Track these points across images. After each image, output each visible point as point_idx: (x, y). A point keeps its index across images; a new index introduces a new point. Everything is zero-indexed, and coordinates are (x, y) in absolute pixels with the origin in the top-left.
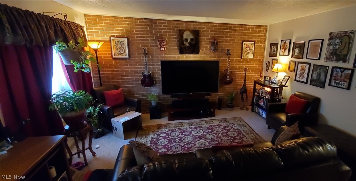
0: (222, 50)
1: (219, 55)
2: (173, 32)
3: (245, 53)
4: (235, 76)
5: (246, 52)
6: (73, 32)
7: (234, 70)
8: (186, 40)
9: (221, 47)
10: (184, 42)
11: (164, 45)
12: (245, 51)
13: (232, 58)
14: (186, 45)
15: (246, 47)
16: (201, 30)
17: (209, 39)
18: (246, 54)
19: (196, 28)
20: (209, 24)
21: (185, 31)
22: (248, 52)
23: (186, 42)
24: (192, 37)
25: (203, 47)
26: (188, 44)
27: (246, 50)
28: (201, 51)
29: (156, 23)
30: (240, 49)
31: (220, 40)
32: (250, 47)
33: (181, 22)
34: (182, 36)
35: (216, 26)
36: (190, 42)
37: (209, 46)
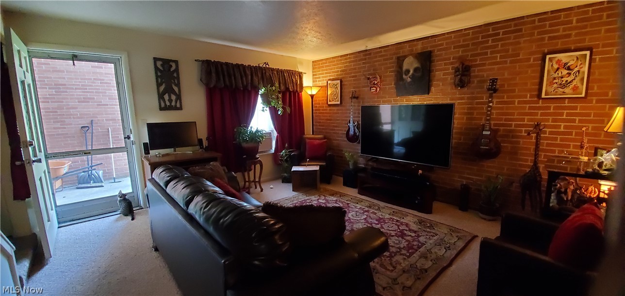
0: (479, 82)
1: (473, 93)
2: (390, 63)
3: (551, 83)
4: (518, 143)
5: (555, 81)
6: (285, 79)
7: (513, 128)
8: (408, 71)
9: (477, 76)
10: (404, 76)
11: (375, 84)
12: (555, 79)
13: (507, 98)
14: (406, 81)
15: (556, 66)
16: (436, 49)
17: (452, 63)
18: (555, 85)
19: (427, 48)
20: (453, 35)
21: (405, 57)
22: (565, 79)
23: (406, 75)
24: (416, 65)
25: (438, 80)
26: (409, 79)
27: (556, 75)
28: (433, 89)
29: (370, 54)
30: (538, 75)
31: (476, 61)
32: (571, 67)
33: (403, 45)
34: (400, 66)
35: (468, 34)
36: (413, 75)
37: (449, 77)
